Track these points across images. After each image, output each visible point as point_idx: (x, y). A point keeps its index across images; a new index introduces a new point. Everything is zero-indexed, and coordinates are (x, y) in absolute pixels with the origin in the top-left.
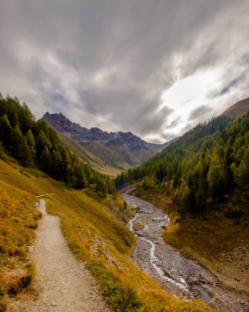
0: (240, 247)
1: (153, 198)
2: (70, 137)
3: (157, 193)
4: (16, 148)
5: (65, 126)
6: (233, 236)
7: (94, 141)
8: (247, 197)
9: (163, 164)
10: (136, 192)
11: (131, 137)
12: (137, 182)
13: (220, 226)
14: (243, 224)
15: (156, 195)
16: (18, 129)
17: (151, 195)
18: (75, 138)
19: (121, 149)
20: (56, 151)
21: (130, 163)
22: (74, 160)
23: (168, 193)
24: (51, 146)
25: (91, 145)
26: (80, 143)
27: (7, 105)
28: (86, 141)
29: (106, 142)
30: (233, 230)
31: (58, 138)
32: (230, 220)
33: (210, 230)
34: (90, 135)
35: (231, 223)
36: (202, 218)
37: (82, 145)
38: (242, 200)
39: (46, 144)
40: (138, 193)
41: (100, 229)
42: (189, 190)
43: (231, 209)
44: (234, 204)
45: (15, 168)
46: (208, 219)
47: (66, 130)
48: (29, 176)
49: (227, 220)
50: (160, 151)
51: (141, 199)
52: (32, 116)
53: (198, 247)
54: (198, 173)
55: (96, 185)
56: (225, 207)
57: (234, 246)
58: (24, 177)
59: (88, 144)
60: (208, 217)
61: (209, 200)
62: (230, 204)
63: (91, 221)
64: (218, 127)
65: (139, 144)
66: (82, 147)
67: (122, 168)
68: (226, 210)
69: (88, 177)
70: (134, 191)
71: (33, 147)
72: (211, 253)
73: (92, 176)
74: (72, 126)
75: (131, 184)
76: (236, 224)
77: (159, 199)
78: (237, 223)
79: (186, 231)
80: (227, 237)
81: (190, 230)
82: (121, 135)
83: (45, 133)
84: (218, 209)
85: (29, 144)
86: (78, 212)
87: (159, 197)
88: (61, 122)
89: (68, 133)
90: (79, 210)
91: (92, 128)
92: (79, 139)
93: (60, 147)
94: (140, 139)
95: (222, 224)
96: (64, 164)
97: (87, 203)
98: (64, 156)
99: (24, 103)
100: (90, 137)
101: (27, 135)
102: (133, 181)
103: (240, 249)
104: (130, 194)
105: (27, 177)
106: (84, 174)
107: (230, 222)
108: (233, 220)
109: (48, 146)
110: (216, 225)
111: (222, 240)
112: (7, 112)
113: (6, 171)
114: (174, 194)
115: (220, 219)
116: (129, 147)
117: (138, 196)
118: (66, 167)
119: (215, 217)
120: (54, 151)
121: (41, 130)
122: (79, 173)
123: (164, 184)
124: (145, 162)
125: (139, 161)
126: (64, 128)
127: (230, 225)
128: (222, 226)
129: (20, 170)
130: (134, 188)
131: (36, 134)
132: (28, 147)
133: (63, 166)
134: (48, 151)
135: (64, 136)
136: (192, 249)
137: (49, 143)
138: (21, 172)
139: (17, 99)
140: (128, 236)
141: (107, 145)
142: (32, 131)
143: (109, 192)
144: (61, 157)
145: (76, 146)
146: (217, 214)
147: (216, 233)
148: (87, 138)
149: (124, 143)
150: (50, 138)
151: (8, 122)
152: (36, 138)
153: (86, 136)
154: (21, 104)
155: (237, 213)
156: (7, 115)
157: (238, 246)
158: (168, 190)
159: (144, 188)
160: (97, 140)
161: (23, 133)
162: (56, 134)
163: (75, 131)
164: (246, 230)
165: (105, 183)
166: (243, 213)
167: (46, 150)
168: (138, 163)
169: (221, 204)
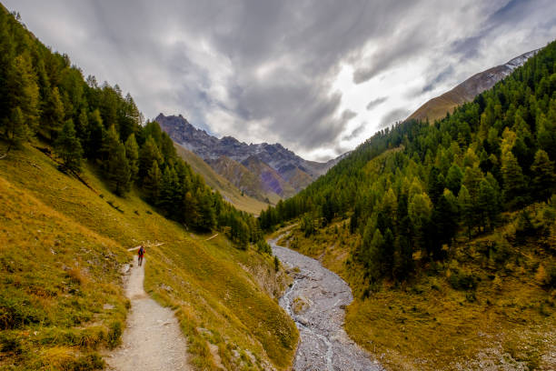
0: (488, 350)
1: (319, 252)
2: (191, 151)
3: (324, 242)
4: (107, 163)
5: (185, 134)
6: (470, 325)
7: (228, 157)
8: (479, 249)
9: (331, 193)
10: (291, 240)
11: (280, 151)
12: (292, 223)
13: (442, 306)
14: (484, 303)
15: (323, 245)
16: (113, 132)
17: (316, 246)
18: (199, 152)
19: (265, 170)
20: (170, 168)
21: (279, 192)
22: (198, 183)
23: (344, 243)
24: (163, 161)
25: (222, 162)
26: (205, 160)
27: (102, 97)
28: (214, 157)
29: (244, 158)
30: (468, 313)
31: (174, 149)
32: (459, 293)
33: (427, 314)
34: (222, 148)
35: (462, 300)
36: (410, 289)
37: (209, 163)
38: (473, 255)
39: (155, 158)
40: (295, 242)
41: (237, 314)
42: (381, 236)
43: (457, 273)
44: (461, 262)
45: (101, 196)
46: (421, 292)
47: (186, 140)
48: (122, 212)
49: (455, 294)
50: (324, 172)
51: (300, 253)
52: (138, 114)
53: (410, 350)
54: (390, 207)
55: (230, 228)
56: (447, 268)
57: (476, 347)
58: (113, 213)
59: (218, 161)
60: (419, 287)
61: (417, 256)
62: (454, 264)
63: (221, 297)
64: (406, 136)
65: (293, 162)
66: (208, 167)
67: (267, 201)
68: (449, 274)
69: (218, 213)
70: (288, 238)
71: (135, 162)
72: (435, 362)
73: (224, 213)
74: (195, 134)
75: (282, 227)
76: (472, 302)
77: (329, 253)
78: (472, 300)
79: (384, 316)
80: (460, 328)
81: (390, 313)
82: (266, 148)
83: (157, 140)
84: (436, 273)
85: (128, 156)
86: (200, 279)
87: (329, 248)
88: (180, 127)
89: (189, 145)
90: (201, 274)
91: (224, 138)
92: (204, 153)
93: (176, 164)
94: (293, 154)
95: (445, 301)
96: (180, 190)
97: (216, 260)
98: (182, 178)
99: (129, 95)
100: (221, 151)
101: (127, 143)
102: (285, 223)
103: (488, 354)
104: (282, 244)
105: (119, 213)
106: (212, 209)
107: (460, 297)
108: (464, 293)
109: (158, 160)
110: (436, 304)
111: (451, 334)
112: (100, 107)
113: (83, 201)
114: (353, 244)
115: (441, 292)
116: (277, 166)
117: (295, 247)
118: (184, 196)
119: (433, 287)
120: (168, 168)
121: (150, 136)
122: (204, 206)
123: (336, 227)
124: (303, 190)
125: (292, 189)
126: (183, 137)
127: (461, 304)
128: (447, 305)
129: (109, 200)
130: (288, 234)
131: (141, 141)
132: (127, 161)
133: (180, 193)
134: (158, 169)
135: (183, 149)
136: (401, 353)
137: (160, 156)
138: (110, 204)
139: (118, 88)
140: (286, 326)
141: (245, 163)
142: (136, 136)
143: (251, 240)
144: (177, 179)
145: (199, 165)
146: (435, 281)
147: (439, 320)
148: (216, 152)
149: (270, 161)
150: (163, 149)
151: (100, 121)
152: (141, 147)
153: (215, 149)
154: (124, 96)
155: (469, 279)
156: (101, 111)
157: (483, 347)
158: (342, 238)
159: (305, 233)
160: (231, 155)
161: (121, 138)
162: (172, 144)
163: (200, 142)
164: (491, 314)
165: (245, 224)
166: (479, 280)
167: (155, 168)
168: (291, 192)
169: (439, 263)
